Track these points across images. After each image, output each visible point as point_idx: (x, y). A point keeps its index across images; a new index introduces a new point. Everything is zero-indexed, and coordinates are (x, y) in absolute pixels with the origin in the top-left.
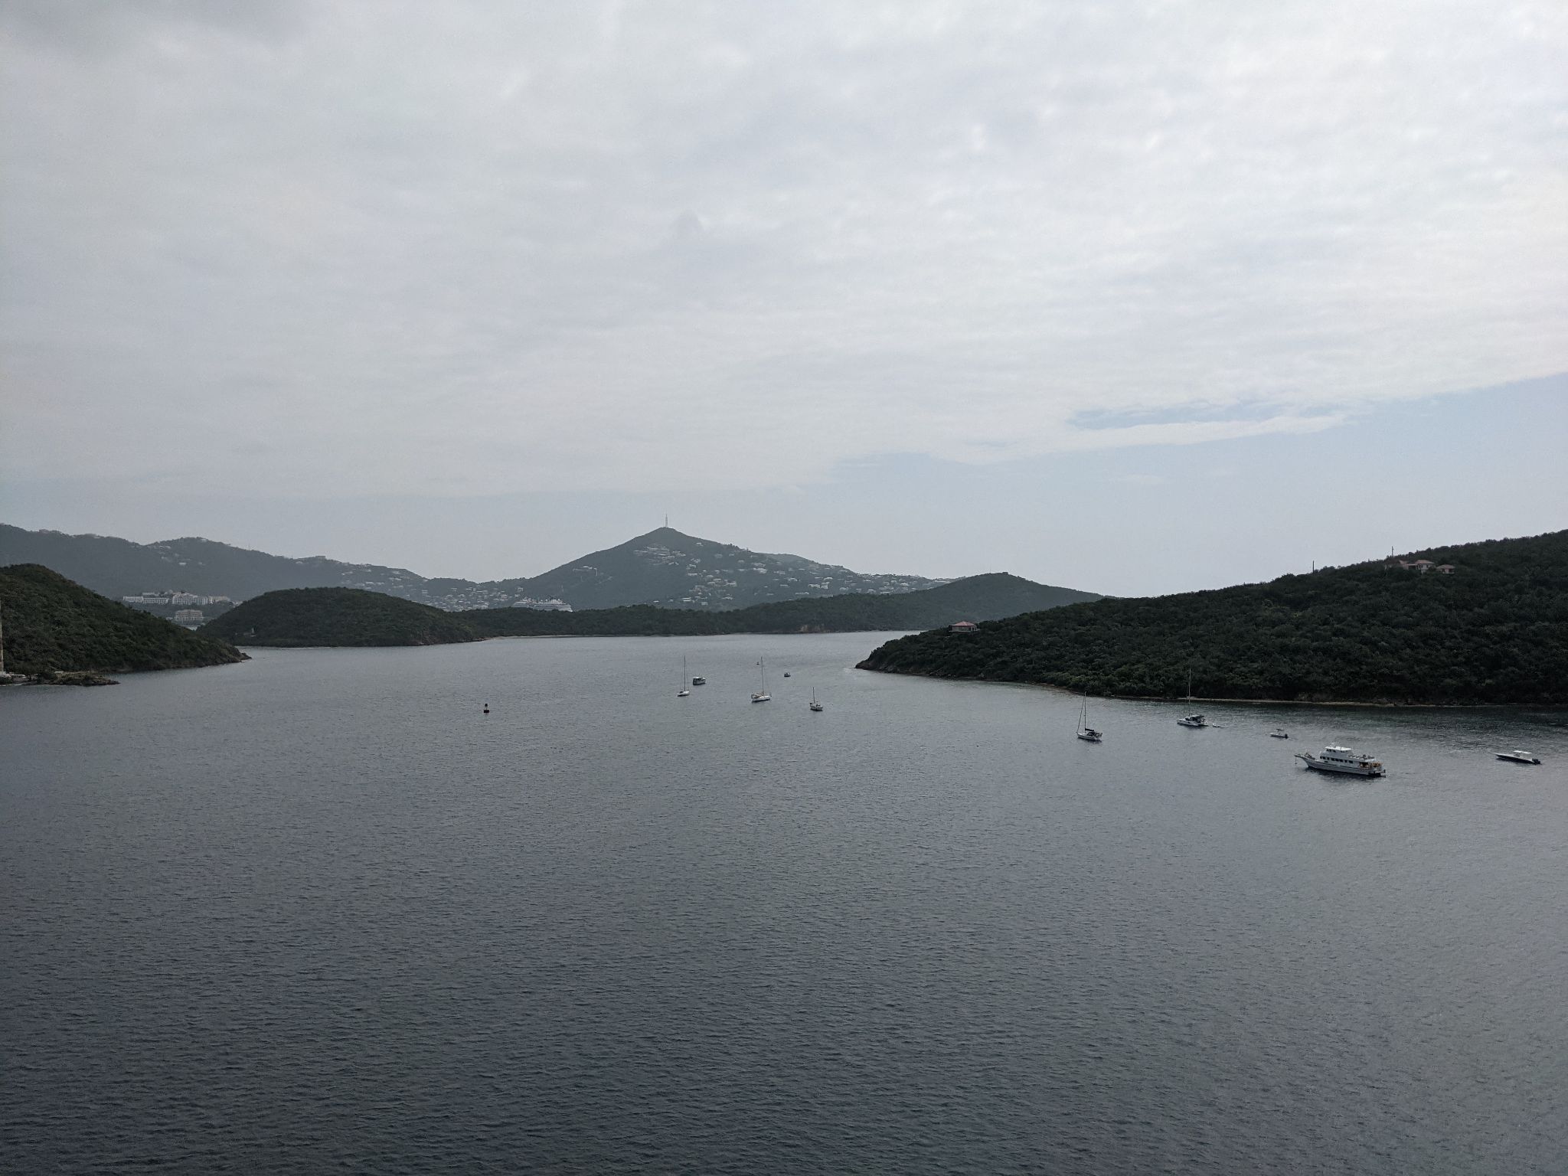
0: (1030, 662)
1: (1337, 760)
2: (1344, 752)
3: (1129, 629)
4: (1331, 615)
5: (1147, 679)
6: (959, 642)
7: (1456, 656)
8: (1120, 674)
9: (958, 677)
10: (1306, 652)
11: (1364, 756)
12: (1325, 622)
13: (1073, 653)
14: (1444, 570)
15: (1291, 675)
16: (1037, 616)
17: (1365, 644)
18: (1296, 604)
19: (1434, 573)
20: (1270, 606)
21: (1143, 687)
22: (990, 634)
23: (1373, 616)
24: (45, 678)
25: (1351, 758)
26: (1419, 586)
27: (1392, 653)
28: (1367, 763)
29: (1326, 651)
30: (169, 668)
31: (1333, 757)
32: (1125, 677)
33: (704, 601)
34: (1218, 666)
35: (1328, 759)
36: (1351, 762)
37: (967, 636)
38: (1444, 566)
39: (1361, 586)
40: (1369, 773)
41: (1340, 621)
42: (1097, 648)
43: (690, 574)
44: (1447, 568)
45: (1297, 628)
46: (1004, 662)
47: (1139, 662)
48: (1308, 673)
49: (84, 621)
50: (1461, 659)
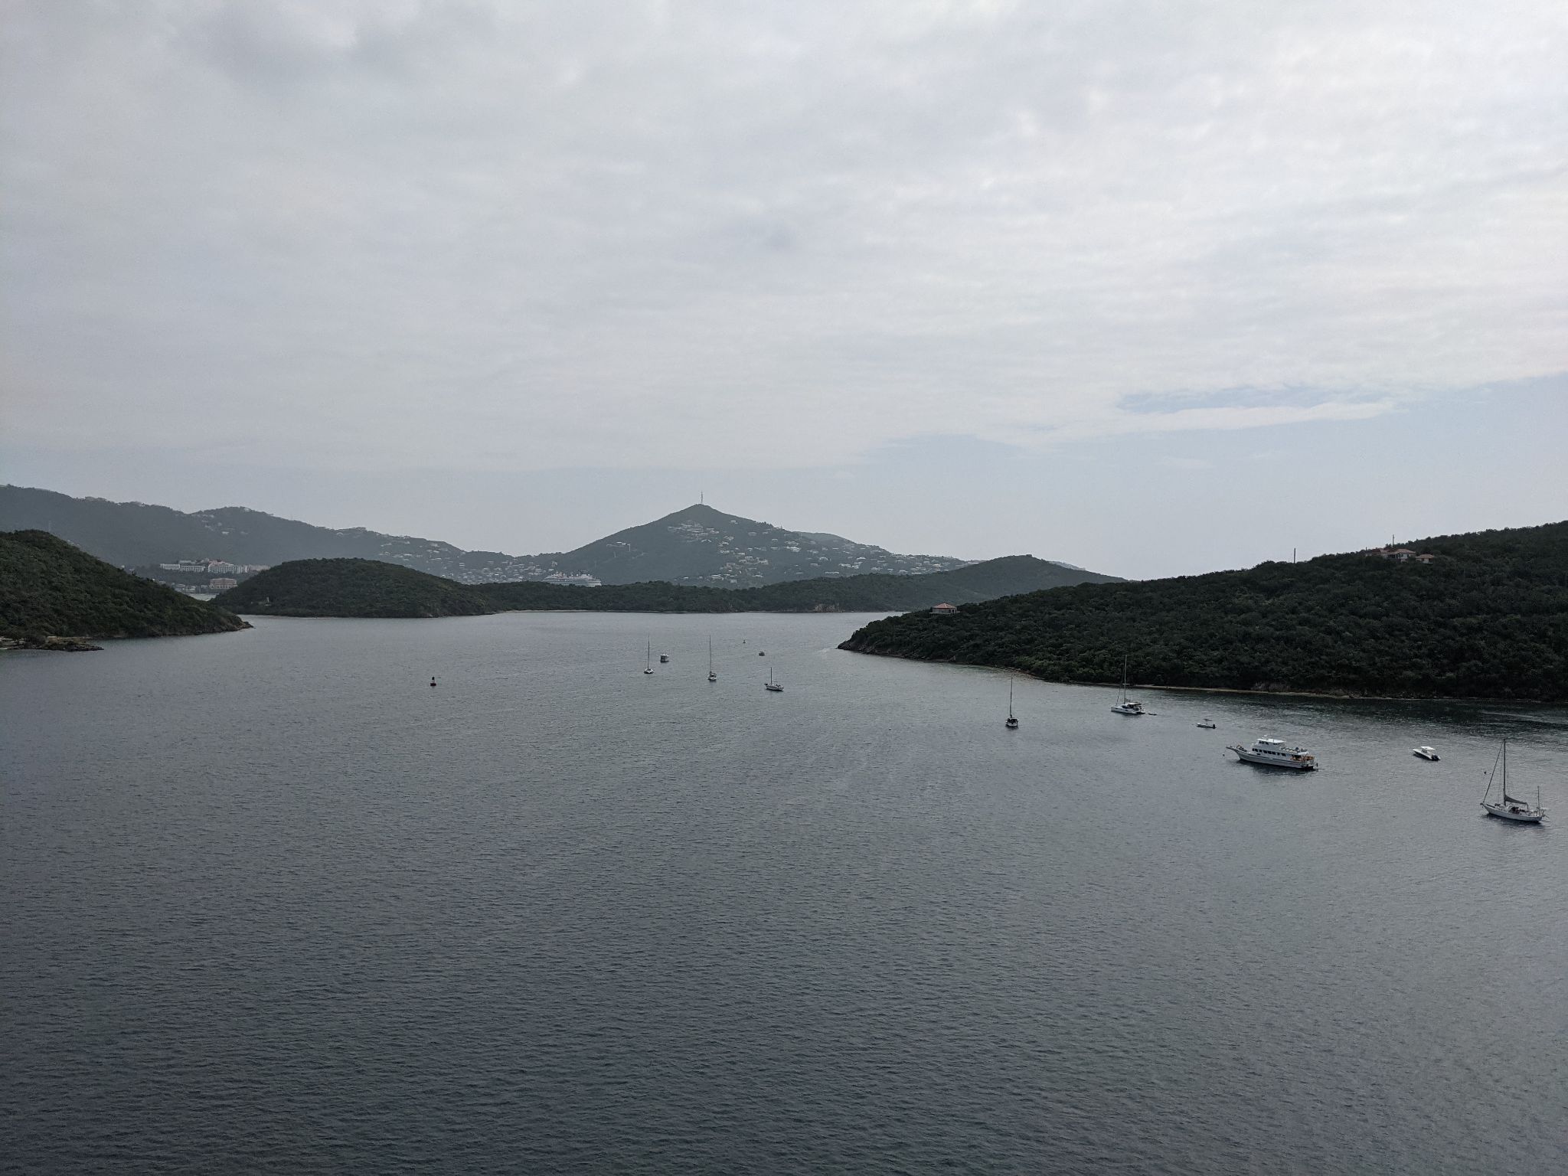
0: (1001, 646)
1: (1270, 752)
2: (1276, 744)
3: (1103, 613)
4: (1300, 604)
5: (1106, 665)
6: (936, 625)
7: (1419, 648)
8: (1083, 659)
9: (931, 659)
10: (1269, 642)
11: (1297, 748)
12: (1293, 612)
13: (1044, 637)
14: (1423, 559)
15: (1249, 663)
16: (1016, 600)
17: (1330, 634)
18: (1270, 592)
19: (1413, 562)
20: (1245, 593)
21: (1100, 673)
22: (967, 617)
23: (1342, 605)
24: (34, 643)
25: (1284, 751)
26: (1394, 575)
27: (1354, 643)
28: (1300, 756)
29: (1288, 641)
30: (164, 635)
31: (1265, 749)
32: (1087, 662)
33: (733, 578)
34: (1179, 653)
35: (1261, 751)
36: (1284, 755)
37: (945, 619)
38: (1423, 556)
39: (1338, 574)
40: (1302, 768)
41: (1309, 609)
42: (1068, 633)
43: (722, 552)
44: (1426, 558)
45: (1264, 616)
46: (976, 646)
47: (1104, 647)
48: (1268, 662)
49: (82, 587)
50: (1424, 650)
